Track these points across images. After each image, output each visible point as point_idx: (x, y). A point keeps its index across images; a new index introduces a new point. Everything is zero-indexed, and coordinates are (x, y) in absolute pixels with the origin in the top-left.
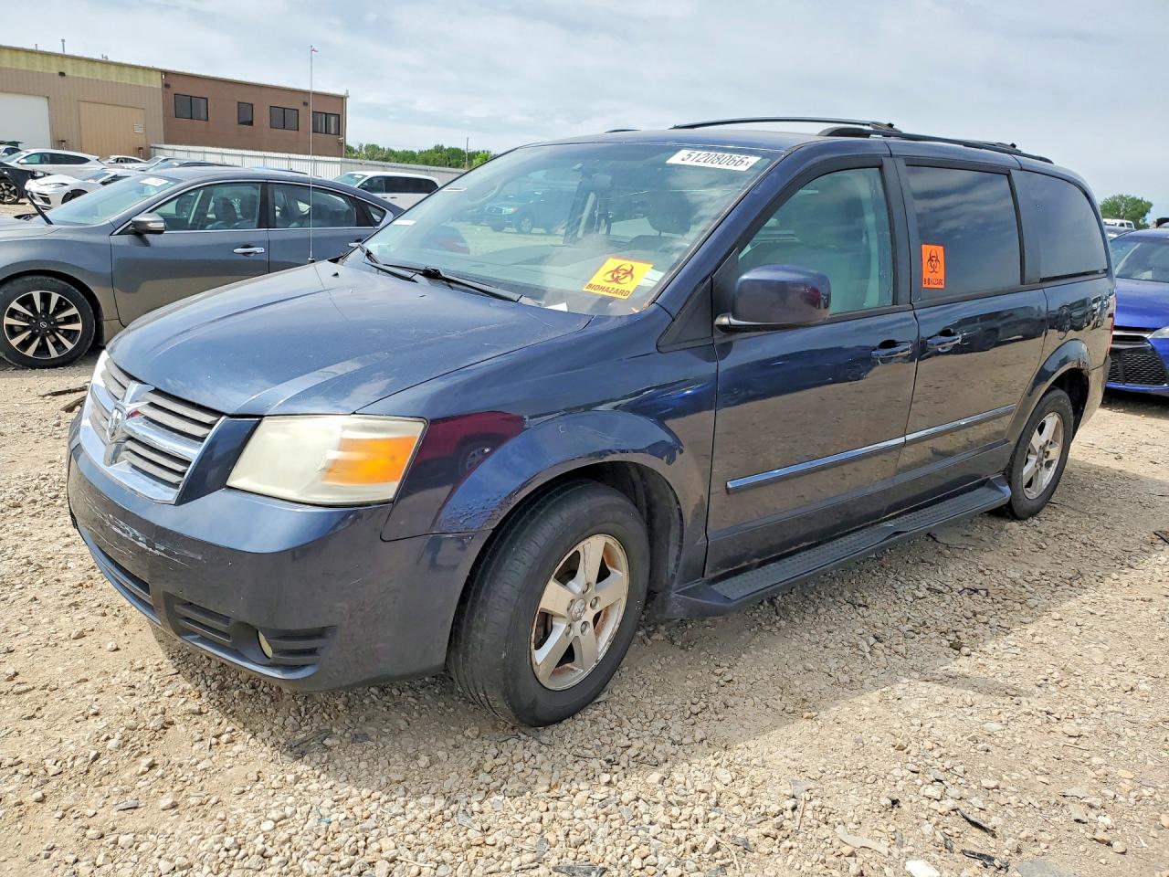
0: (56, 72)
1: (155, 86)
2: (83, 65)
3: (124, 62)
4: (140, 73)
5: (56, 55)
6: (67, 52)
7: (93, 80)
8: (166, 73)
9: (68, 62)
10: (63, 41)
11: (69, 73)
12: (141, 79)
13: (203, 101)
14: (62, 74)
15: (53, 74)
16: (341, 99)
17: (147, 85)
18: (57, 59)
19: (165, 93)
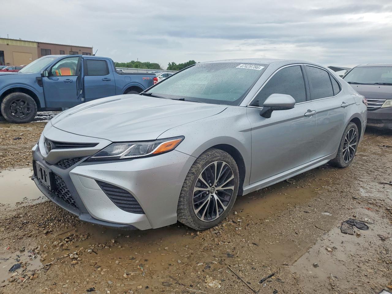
0: (6, 44)
1: (35, 47)
2: (14, 42)
3: (26, 40)
4: (31, 43)
6: (9, 38)
7: (17, 45)
8: (38, 43)
9: (9, 41)
10: (8, 35)
11: (10, 44)
12: (31, 45)
13: (49, 51)
14: (8, 44)
15: (5, 44)
16: (91, 49)
17: (33, 47)
18: (6, 40)
19: (38, 49)
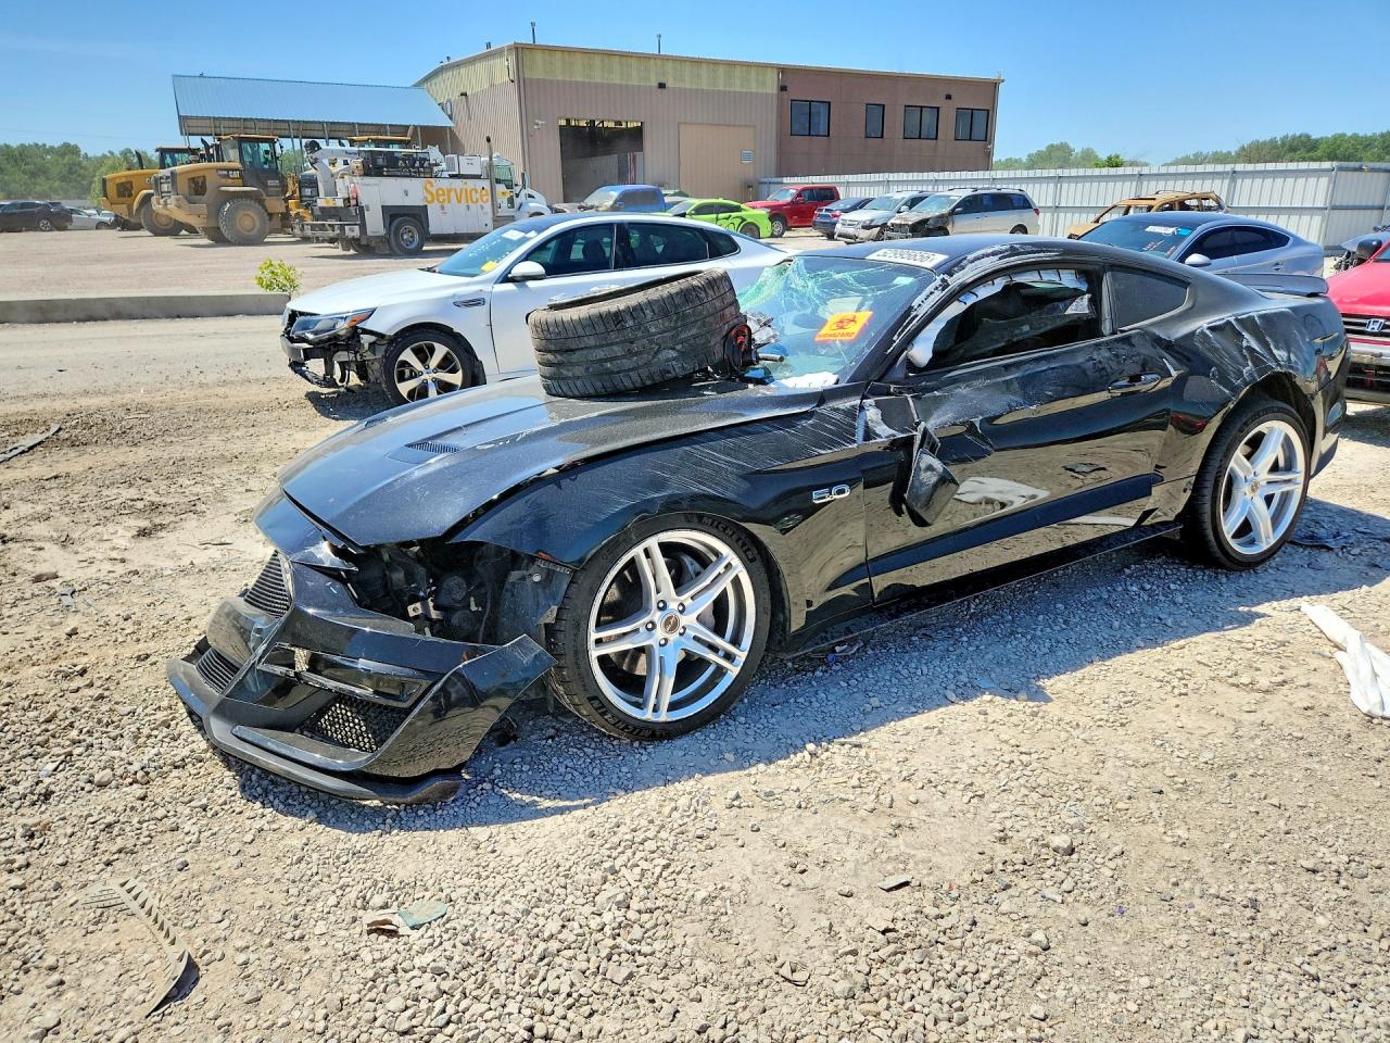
0: (656, 85)
1: (770, 91)
2: (687, 69)
4: (753, 74)
5: (652, 57)
7: (696, 90)
9: (670, 68)
11: (670, 81)
12: (753, 83)
13: (823, 109)
15: (652, 87)
16: (993, 86)
17: (760, 91)
18: (656, 64)
19: (780, 100)
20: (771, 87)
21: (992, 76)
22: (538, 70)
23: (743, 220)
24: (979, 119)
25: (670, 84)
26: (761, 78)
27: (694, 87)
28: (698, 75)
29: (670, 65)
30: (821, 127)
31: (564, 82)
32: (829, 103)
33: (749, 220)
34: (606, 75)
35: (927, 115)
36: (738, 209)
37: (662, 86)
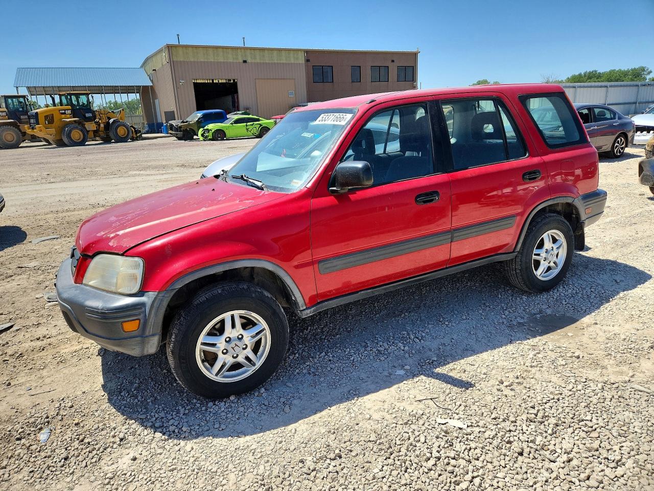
0: (241, 61)
1: (301, 62)
2: (258, 54)
4: (291, 53)
5: (240, 48)
7: (263, 63)
8: (307, 51)
9: (248, 53)
12: (292, 58)
13: (329, 69)
16: (415, 55)
17: (296, 62)
18: (241, 51)
19: (307, 66)
20: (301, 59)
21: (414, 50)
22: (180, 57)
23: (261, 125)
24: (409, 71)
25: (249, 60)
26: (295, 56)
27: (262, 61)
28: (264, 56)
29: (248, 51)
30: (329, 78)
31: (194, 62)
32: (332, 67)
33: (264, 125)
34: (216, 58)
35: (382, 70)
36: (258, 120)
37: (245, 62)
